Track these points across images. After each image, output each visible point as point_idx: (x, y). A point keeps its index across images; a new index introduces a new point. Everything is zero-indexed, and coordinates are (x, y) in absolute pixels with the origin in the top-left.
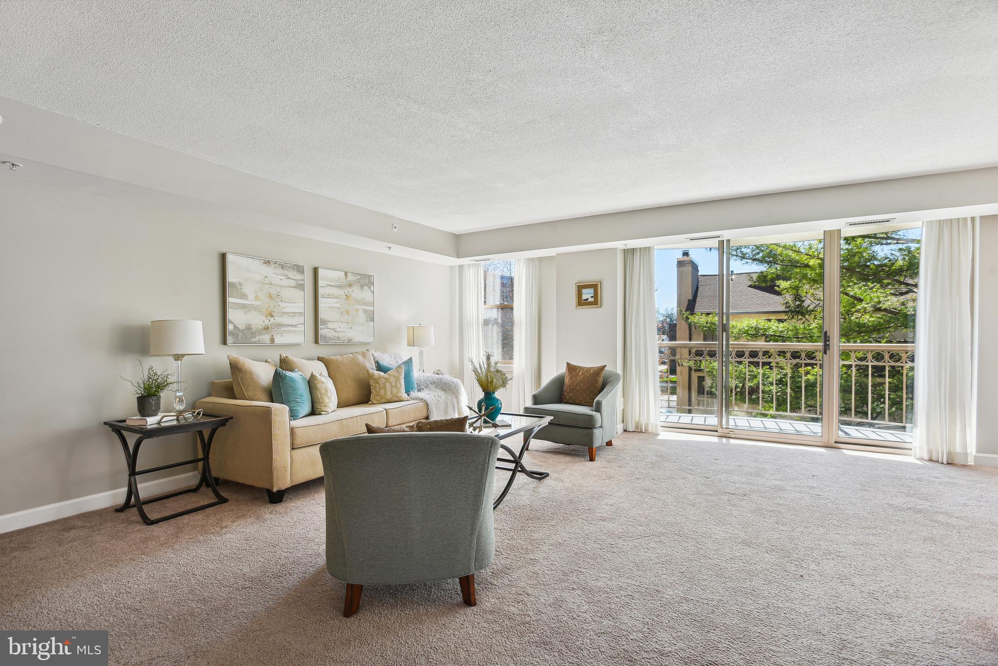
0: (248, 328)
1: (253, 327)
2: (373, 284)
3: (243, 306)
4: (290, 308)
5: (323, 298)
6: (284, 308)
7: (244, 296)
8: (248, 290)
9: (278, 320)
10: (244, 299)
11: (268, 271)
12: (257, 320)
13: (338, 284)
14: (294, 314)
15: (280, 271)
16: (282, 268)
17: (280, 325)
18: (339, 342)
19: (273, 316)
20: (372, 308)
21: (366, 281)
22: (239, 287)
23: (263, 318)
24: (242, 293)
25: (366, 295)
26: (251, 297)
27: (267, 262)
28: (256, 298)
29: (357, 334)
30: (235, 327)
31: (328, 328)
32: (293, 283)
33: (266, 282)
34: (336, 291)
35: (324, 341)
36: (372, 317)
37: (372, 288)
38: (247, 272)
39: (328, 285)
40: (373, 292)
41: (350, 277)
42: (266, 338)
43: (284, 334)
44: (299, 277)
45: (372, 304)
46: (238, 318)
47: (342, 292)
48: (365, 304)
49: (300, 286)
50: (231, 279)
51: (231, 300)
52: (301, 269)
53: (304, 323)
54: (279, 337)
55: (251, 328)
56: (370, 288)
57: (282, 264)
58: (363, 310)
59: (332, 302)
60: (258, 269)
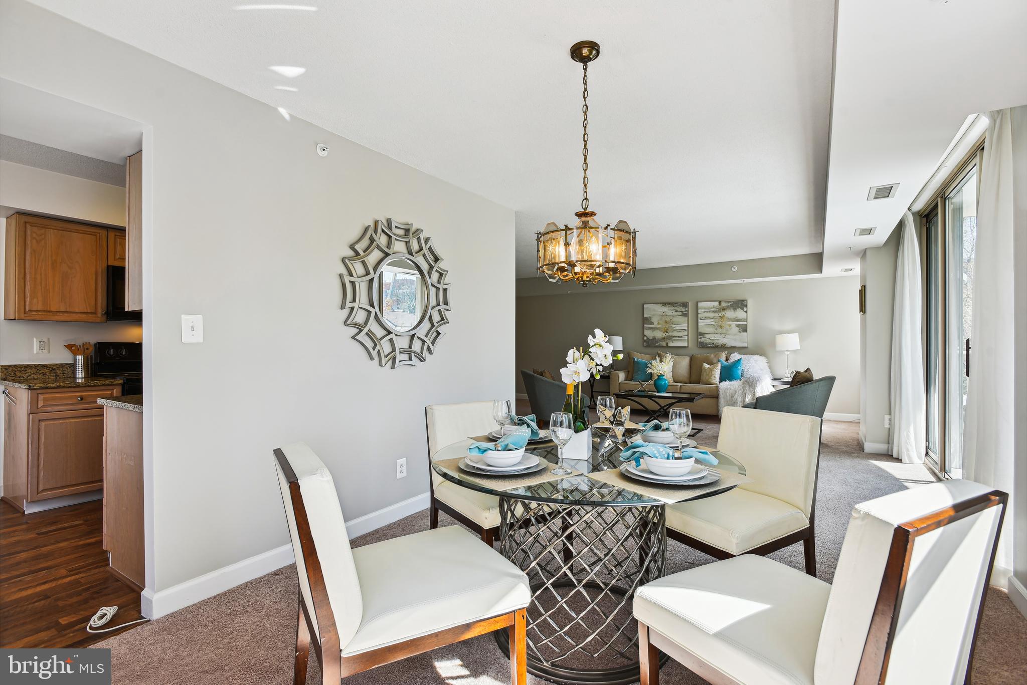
0: (654, 338)
1: (657, 338)
2: (746, 306)
3: (651, 328)
4: (678, 327)
5: (701, 320)
6: (674, 328)
7: (652, 323)
8: (655, 320)
9: (670, 334)
10: (652, 325)
11: (665, 309)
12: (659, 335)
13: (713, 310)
14: (680, 330)
15: (672, 308)
16: (673, 306)
17: (672, 337)
18: (715, 346)
20: (745, 323)
21: (740, 304)
22: (649, 319)
23: (662, 333)
25: (740, 314)
26: (656, 323)
27: (664, 304)
28: (659, 324)
29: (730, 341)
30: (647, 338)
31: (704, 337)
32: (680, 313)
33: (664, 315)
34: (711, 315)
35: (702, 345)
36: (744, 329)
37: (745, 309)
38: (654, 311)
39: (705, 312)
40: (746, 312)
41: (724, 304)
42: (664, 344)
43: (674, 342)
44: (684, 309)
45: (746, 320)
46: (649, 334)
47: (717, 315)
48: (738, 320)
49: (685, 315)
50: (645, 316)
51: (645, 325)
52: (685, 305)
53: (688, 335)
54: (671, 343)
55: (655, 339)
56: (743, 309)
57: (673, 304)
58: (736, 324)
59: (708, 322)
60: (659, 309)
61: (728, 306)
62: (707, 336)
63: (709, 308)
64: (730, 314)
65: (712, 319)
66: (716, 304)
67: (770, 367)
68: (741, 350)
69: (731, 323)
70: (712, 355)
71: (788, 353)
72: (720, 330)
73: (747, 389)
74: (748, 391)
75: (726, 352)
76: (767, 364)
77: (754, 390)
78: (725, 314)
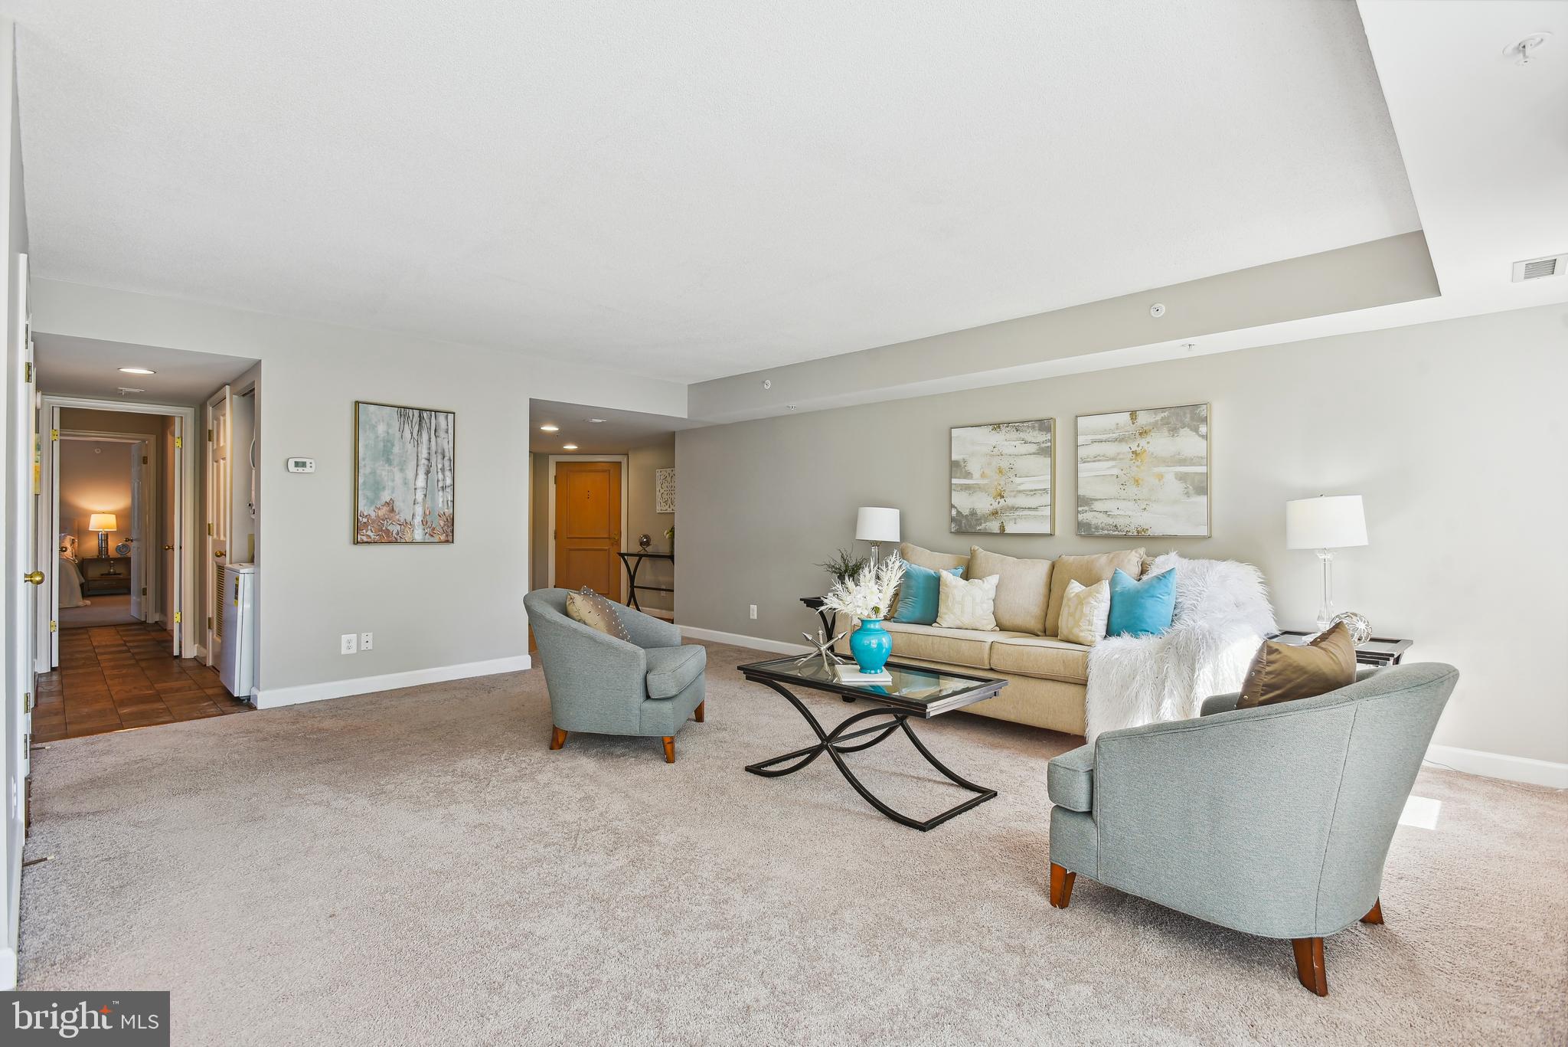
1: (978, 512)
2: (1205, 420)
3: (967, 488)
4: (1028, 484)
5: (1084, 462)
6: (1020, 484)
7: (969, 475)
8: (974, 467)
9: (1010, 501)
10: (968, 479)
11: (998, 439)
12: (983, 504)
13: (1114, 435)
14: (1034, 492)
15: (1014, 435)
16: (1017, 431)
17: (1014, 509)
18: (1116, 533)
19: (1003, 497)
20: (1204, 469)
21: (1189, 416)
22: (962, 464)
23: (990, 500)
24: (966, 471)
25: (1189, 443)
26: (976, 475)
27: (997, 426)
28: (983, 475)
29: (1158, 523)
30: (958, 512)
31: (1092, 511)
32: (1033, 448)
33: (996, 453)
34: (1111, 449)
35: (1085, 531)
36: (1202, 487)
37: (1203, 429)
38: (972, 445)
39: (1094, 441)
40: (1205, 437)
41: (1143, 419)
42: (994, 526)
43: (1018, 521)
44: (1042, 437)
45: (1207, 460)
46: (963, 502)
47: (1124, 448)
48: (1183, 462)
49: (1048, 451)
50: (954, 457)
51: (954, 481)
52: (1045, 425)
53: (1053, 505)
54: (1012, 523)
55: (976, 514)
56: (1196, 430)
57: (1017, 425)
58: (1176, 474)
59: (1103, 467)
60: (986, 438)
61: (1157, 422)
62: (1097, 506)
63: (1105, 432)
64: (1159, 444)
65: (1113, 459)
66: (1126, 417)
67: (1272, 599)
68: (1187, 545)
69: (1162, 469)
70: (1103, 559)
71: (1328, 556)
72: (1132, 490)
73: (1170, 667)
74: (1172, 675)
75: (1142, 551)
76: (1260, 588)
77: (1193, 670)
78: (1146, 446)
